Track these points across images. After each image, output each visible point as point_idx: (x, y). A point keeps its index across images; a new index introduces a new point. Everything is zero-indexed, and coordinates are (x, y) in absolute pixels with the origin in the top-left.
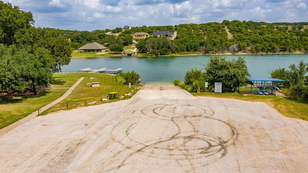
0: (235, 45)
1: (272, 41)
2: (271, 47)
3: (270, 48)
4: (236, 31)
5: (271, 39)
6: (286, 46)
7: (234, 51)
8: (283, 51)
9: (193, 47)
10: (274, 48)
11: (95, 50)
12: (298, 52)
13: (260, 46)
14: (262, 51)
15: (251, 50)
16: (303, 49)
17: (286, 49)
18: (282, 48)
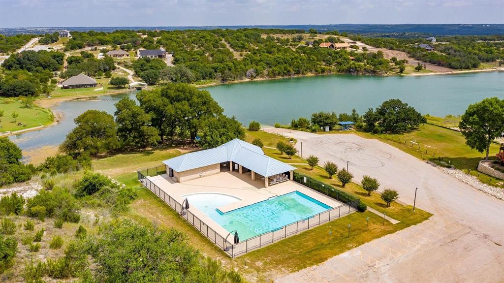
0: (252, 70)
1: (284, 62)
2: (286, 70)
3: (285, 72)
4: (238, 46)
5: (282, 59)
6: (300, 68)
7: (252, 76)
8: (297, 73)
9: (208, 74)
10: (289, 71)
11: (88, 85)
12: (310, 74)
13: (276, 69)
14: (278, 75)
15: (268, 75)
16: (313, 70)
17: (299, 72)
18: (295, 71)
